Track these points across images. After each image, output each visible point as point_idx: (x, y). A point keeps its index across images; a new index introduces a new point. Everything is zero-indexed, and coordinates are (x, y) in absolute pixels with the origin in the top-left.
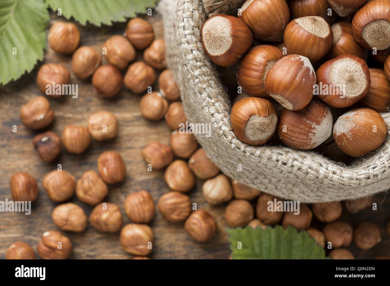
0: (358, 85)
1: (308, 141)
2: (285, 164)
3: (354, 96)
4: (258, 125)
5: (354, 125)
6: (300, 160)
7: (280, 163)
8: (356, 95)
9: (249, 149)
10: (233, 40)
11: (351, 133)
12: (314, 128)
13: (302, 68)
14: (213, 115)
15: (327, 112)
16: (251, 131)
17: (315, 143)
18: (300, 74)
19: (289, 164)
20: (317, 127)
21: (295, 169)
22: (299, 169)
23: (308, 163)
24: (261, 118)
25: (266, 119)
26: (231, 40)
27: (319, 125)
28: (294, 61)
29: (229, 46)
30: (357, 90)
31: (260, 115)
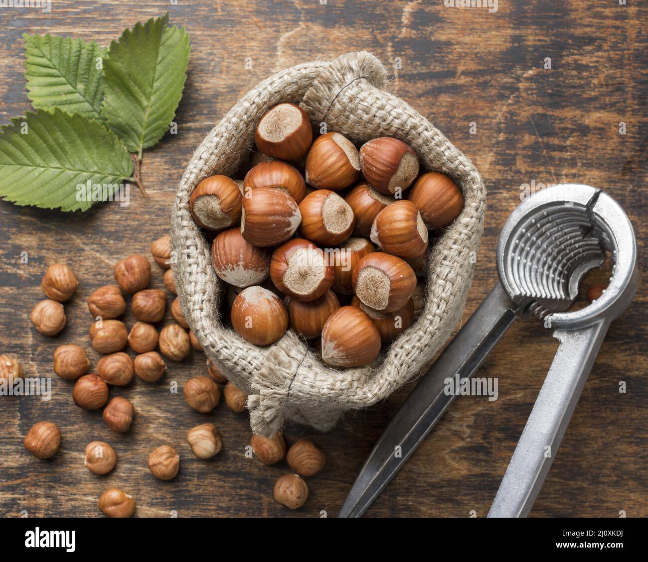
0: (302, 284)
1: (223, 268)
2: (189, 256)
3: (289, 287)
4: (210, 207)
5: (256, 304)
6: (199, 270)
7: (186, 251)
8: (291, 289)
9: (185, 212)
10: (283, 141)
11: (247, 305)
12: (238, 266)
13: (286, 217)
14: (201, 158)
15: (262, 270)
16: (202, 204)
17: (225, 275)
18: (277, 218)
19: (191, 261)
20: (241, 267)
21: (189, 269)
22: (191, 274)
23: (200, 279)
24: (218, 206)
25: (221, 213)
26: (283, 139)
27: (245, 269)
28: (288, 205)
29: (275, 141)
30: (297, 286)
31: (220, 204)
